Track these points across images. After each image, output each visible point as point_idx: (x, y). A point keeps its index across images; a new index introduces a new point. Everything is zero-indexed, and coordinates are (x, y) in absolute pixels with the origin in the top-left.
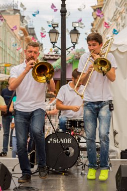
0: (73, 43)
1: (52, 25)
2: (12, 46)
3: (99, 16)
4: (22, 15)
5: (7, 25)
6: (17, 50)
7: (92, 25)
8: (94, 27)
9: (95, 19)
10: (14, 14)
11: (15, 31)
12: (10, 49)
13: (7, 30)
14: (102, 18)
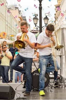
0: (45, 24)
1: (35, 15)
2: (14, 26)
3: (58, 10)
4: (19, 10)
5: (12, 15)
6: (17, 28)
7: (55, 15)
8: (56, 16)
9: (56, 12)
10: (16, 9)
11: (16, 18)
12: (13, 28)
13: (12, 18)
14: (60, 11)
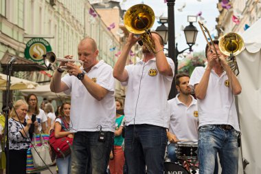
2: (108, 50)
3: (225, 7)
4: (122, 9)
5: (101, 23)
6: (116, 55)
7: (217, 20)
8: (220, 23)
9: (221, 12)
10: (112, 7)
11: (112, 30)
12: (106, 55)
13: (101, 28)
14: (230, 10)
